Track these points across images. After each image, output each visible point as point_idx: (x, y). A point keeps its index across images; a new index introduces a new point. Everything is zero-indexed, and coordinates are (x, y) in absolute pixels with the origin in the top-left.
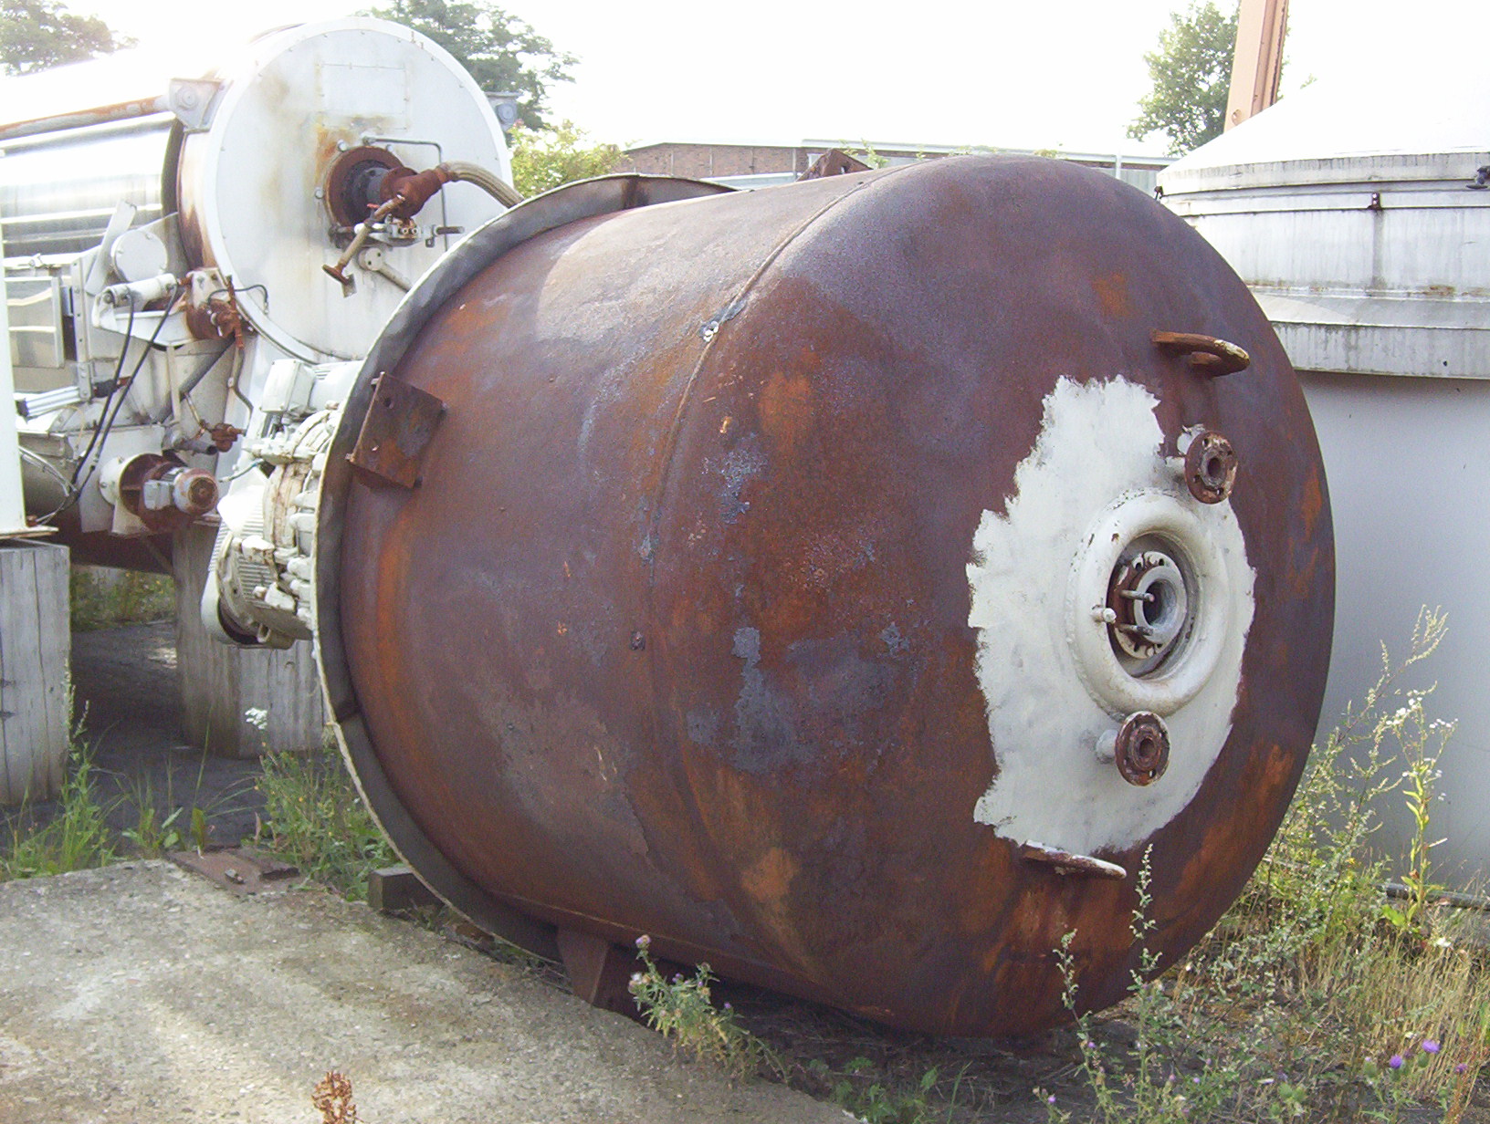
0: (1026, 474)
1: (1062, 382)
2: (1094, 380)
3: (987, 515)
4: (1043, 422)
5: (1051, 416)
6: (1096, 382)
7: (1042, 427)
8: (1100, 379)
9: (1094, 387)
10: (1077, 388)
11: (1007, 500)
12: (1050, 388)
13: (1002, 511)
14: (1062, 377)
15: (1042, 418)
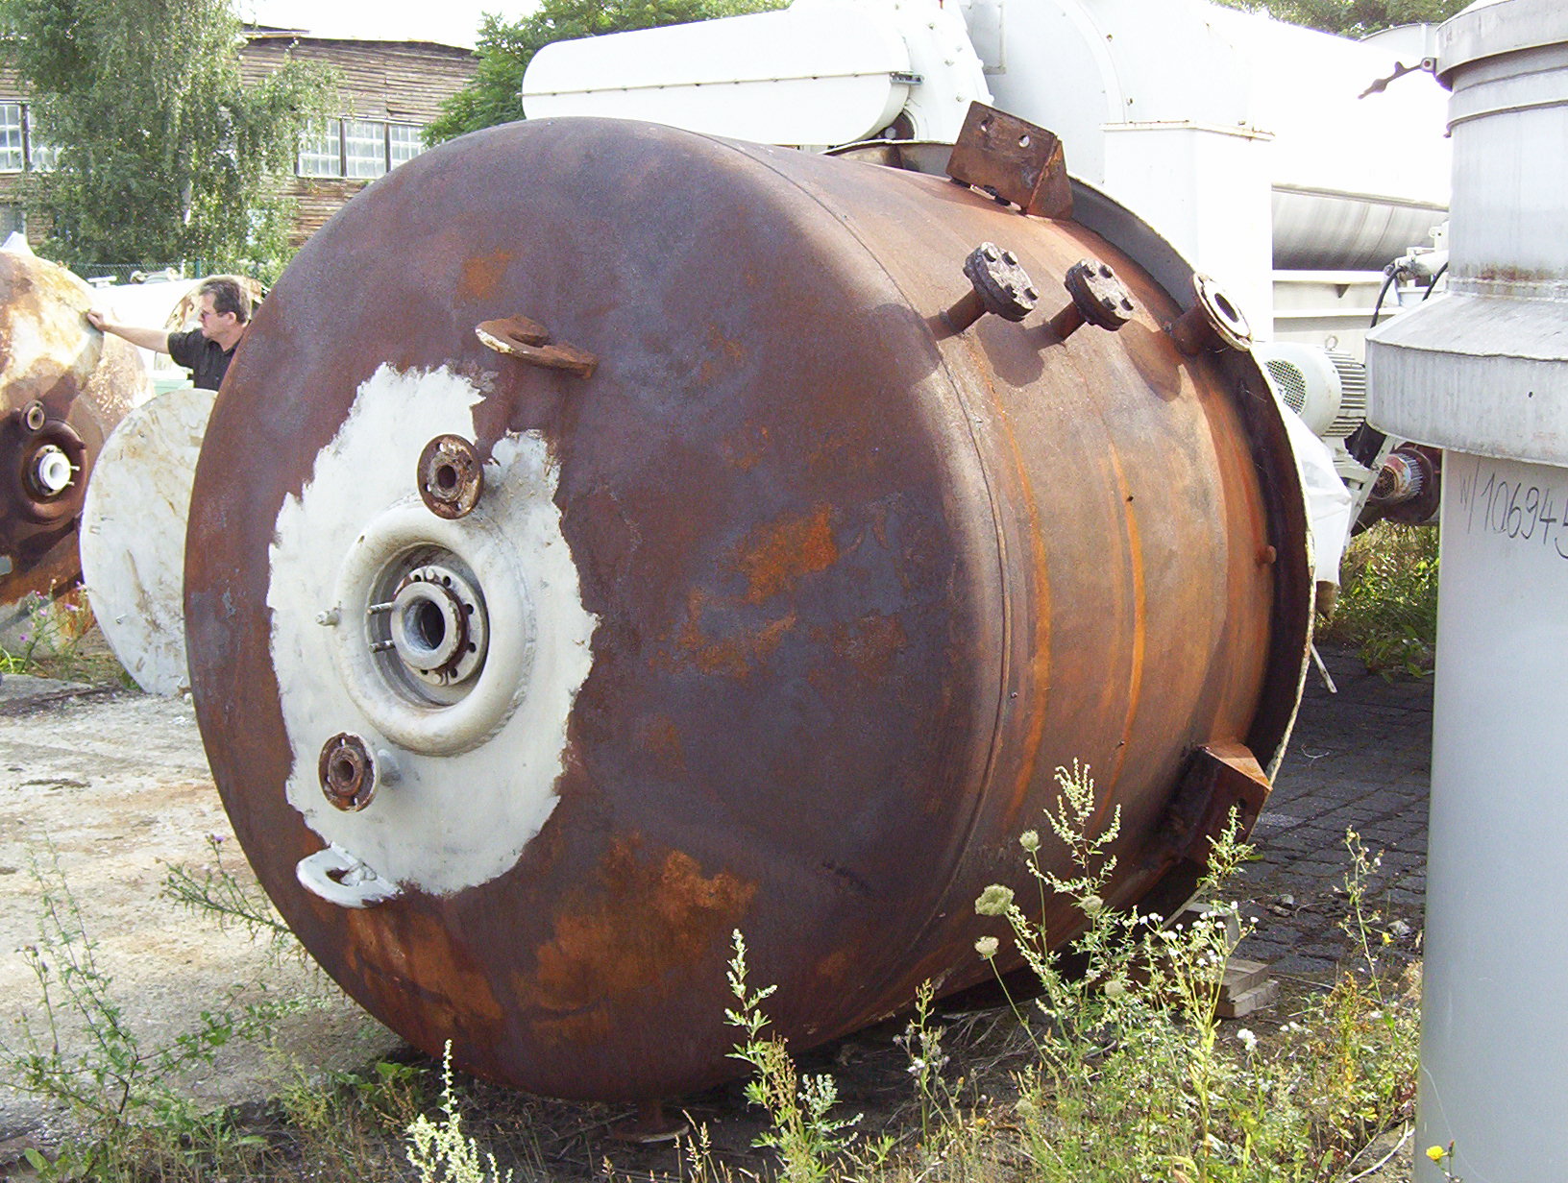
0: (325, 461)
1: (383, 370)
2: (414, 369)
3: (289, 497)
4: (352, 411)
5: (359, 405)
6: (415, 372)
7: (348, 414)
8: (421, 369)
9: (413, 377)
10: (395, 376)
11: (304, 485)
12: (368, 374)
13: (298, 495)
14: (385, 363)
15: (351, 405)
